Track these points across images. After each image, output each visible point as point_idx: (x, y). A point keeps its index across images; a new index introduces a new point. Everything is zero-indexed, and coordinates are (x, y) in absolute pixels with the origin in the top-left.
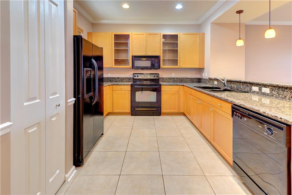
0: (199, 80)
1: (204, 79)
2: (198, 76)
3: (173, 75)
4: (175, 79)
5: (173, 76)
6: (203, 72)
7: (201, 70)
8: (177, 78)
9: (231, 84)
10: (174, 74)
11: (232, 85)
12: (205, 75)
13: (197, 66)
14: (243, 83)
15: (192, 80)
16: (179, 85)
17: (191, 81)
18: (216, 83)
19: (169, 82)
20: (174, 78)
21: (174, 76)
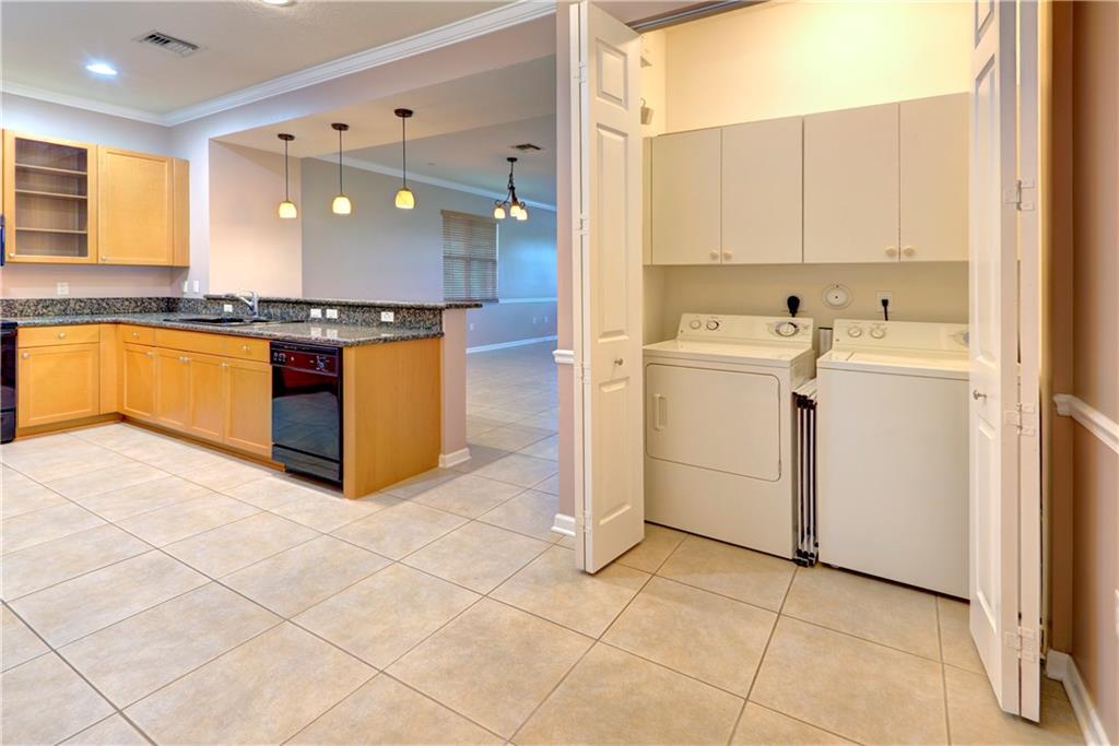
0: (170, 305)
1: (189, 301)
2: (165, 292)
3: (59, 288)
4: (72, 305)
5: (60, 293)
6: (185, 279)
7: (177, 272)
8: (80, 301)
9: (268, 307)
10: (66, 284)
11: (271, 310)
12: (193, 288)
13: (163, 261)
14: (293, 303)
15: (142, 306)
16: (99, 323)
17: (136, 310)
18: (228, 308)
19: (42, 315)
20: (66, 302)
21: (67, 293)
